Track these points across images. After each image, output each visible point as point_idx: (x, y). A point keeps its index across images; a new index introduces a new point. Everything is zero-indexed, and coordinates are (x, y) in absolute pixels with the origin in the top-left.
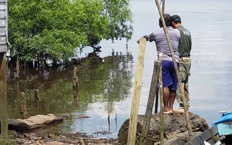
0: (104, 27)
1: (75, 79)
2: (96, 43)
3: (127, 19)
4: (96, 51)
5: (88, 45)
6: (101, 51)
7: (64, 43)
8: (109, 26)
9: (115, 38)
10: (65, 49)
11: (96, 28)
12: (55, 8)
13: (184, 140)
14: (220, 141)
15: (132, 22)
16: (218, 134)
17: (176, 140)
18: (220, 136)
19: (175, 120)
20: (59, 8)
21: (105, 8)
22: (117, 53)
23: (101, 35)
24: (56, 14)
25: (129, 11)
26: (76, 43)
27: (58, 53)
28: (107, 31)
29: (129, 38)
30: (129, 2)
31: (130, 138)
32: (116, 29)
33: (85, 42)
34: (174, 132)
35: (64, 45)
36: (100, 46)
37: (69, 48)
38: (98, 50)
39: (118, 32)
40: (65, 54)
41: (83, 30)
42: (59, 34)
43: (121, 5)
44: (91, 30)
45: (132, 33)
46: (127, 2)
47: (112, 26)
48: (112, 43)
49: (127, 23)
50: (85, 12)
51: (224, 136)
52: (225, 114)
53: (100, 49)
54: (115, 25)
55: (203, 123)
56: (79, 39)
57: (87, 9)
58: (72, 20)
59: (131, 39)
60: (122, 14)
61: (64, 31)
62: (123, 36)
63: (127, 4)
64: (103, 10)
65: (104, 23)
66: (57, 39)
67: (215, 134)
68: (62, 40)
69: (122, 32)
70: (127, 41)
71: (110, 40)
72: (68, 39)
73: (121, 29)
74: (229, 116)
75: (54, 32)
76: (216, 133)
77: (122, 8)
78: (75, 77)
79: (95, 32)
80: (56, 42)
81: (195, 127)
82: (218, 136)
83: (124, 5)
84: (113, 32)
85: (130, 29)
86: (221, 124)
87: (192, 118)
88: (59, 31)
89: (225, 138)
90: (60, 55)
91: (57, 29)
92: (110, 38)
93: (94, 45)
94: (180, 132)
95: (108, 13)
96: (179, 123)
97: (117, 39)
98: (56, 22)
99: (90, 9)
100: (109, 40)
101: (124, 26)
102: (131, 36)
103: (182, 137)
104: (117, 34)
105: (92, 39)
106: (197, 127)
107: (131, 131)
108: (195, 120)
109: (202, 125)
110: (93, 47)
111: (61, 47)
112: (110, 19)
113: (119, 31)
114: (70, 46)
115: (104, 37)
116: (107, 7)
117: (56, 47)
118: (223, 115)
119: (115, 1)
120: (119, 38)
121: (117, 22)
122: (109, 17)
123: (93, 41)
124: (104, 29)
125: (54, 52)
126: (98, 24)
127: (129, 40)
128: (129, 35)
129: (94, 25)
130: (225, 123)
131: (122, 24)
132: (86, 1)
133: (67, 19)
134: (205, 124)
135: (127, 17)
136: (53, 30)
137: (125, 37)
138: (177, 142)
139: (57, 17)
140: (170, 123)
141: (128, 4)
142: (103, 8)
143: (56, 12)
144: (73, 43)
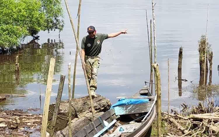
0: (42, 21)
1: (17, 65)
2: (35, 34)
3: (59, 15)
4: (35, 39)
5: (29, 35)
6: (39, 39)
7: (9, 35)
8: (46, 20)
9: (50, 29)
10: (10, 40)
11: (36, 22)
12: (3, 7)
13: (89, 120)
14: (116, 119)
15: (63, 17)
16: (115, 114)
17: (83, 120)
18: (116, 116)
19: (86, 103)
20: (6, 7)
21: (42, 6)
22: (52, 40)
23: (39, 27)
24: (3, 12)
25: (61, 9)
26: (19, 35)
27: (5, 43)
28: (44, 24)
29: (61, 30)
30: (61, 1)
31: (43, 127)
32: (51, 22)
33: (27, 33)
34: (84, 112)
35: (10, 36)
36: (38, 36)
37: (13, 38)
38: (37, 38)
39: (52, 24)
40: (10, 43)
41: (25, 23)
42: (6, 28)
43: (55, 4)
44: (31, 23)
45: (63, 25)
46: (60, 1)
47: (48, 20)
48: (48, 33)
49: (60, 18)
50: (27, 9)
51: (119, 116)
52: (120, 99)
53: (38, 38)
54: (51, 20)
55: (107, 103)
56: (22, 32)
57: (28, 7)
58: (16, 17)
59: (63, 30)
60: (55, 11)
61: (10, 26)
62: (56, 28)
63: (59, 3)
64: (41, 8)
65: (41, 18)
66: (4, 32)
67: (112, 114)
68: (8, 33)
69: (56, 25)
70: (59, 32)
71: (47, 31)
72: (13, 32)
73: (55, 22)
74: (122, 101)
75: (2, 26)
76: (114, 113)
77: (56, 6)
78: (16, 64)
79: (34, 25)
80: (3, 34)
81: (101, 107)
82: (115, 115)
83: (57, 4)
84: (49, 25)
85: (62, 23)
86: (117, 107)
87: (99, 100)
88: (6, 26)
89: (120, 117)
90: (6, 44)
91: (4, 24)
92: (46, 30)
93: (34, 35)
94: (89, 112)
95: (45, 10)
96: (89, 105)
97: (52, 30)
98: (4, 19)
99: (31, 8)
100: (45, 31)
101: (57, 20)
102: (63, 28)
103: (88, 117)
104: (52, 27)
105: (32, 31)
106: (102, 107)
107: (43, 123)
108: (102, 101)
109: (106, 105)
110: (33, 36)
111: (7, 38)
112: (46, 15)
113: (54, 24)
114: (14, 37)
115: (42, 29)
116: (44, 6)
117: (3, 38)
118: (119, 100)
119: (50, 1)
120: (53, 29)
121: (52, 17)
122: (46, 13)
123: (33, 32)
124: (41, 23)
125: (2, 42)
126: (37, 19)
127: (61, 31)
128: (61, 27)
129: (34, 20)
130: (120, 106)
131: (56, 18)
132: (27, 1)
133: (12, 17)
134: (109, 104)
135: (59, 13)
136: (2, 25)
137: (58, 28)
138: (84, 122)
139: (4, 14)
140: (81, 105)
141: (61, 3)
142: (41, 6)
143: (3, 11)
144: (16, 35)
